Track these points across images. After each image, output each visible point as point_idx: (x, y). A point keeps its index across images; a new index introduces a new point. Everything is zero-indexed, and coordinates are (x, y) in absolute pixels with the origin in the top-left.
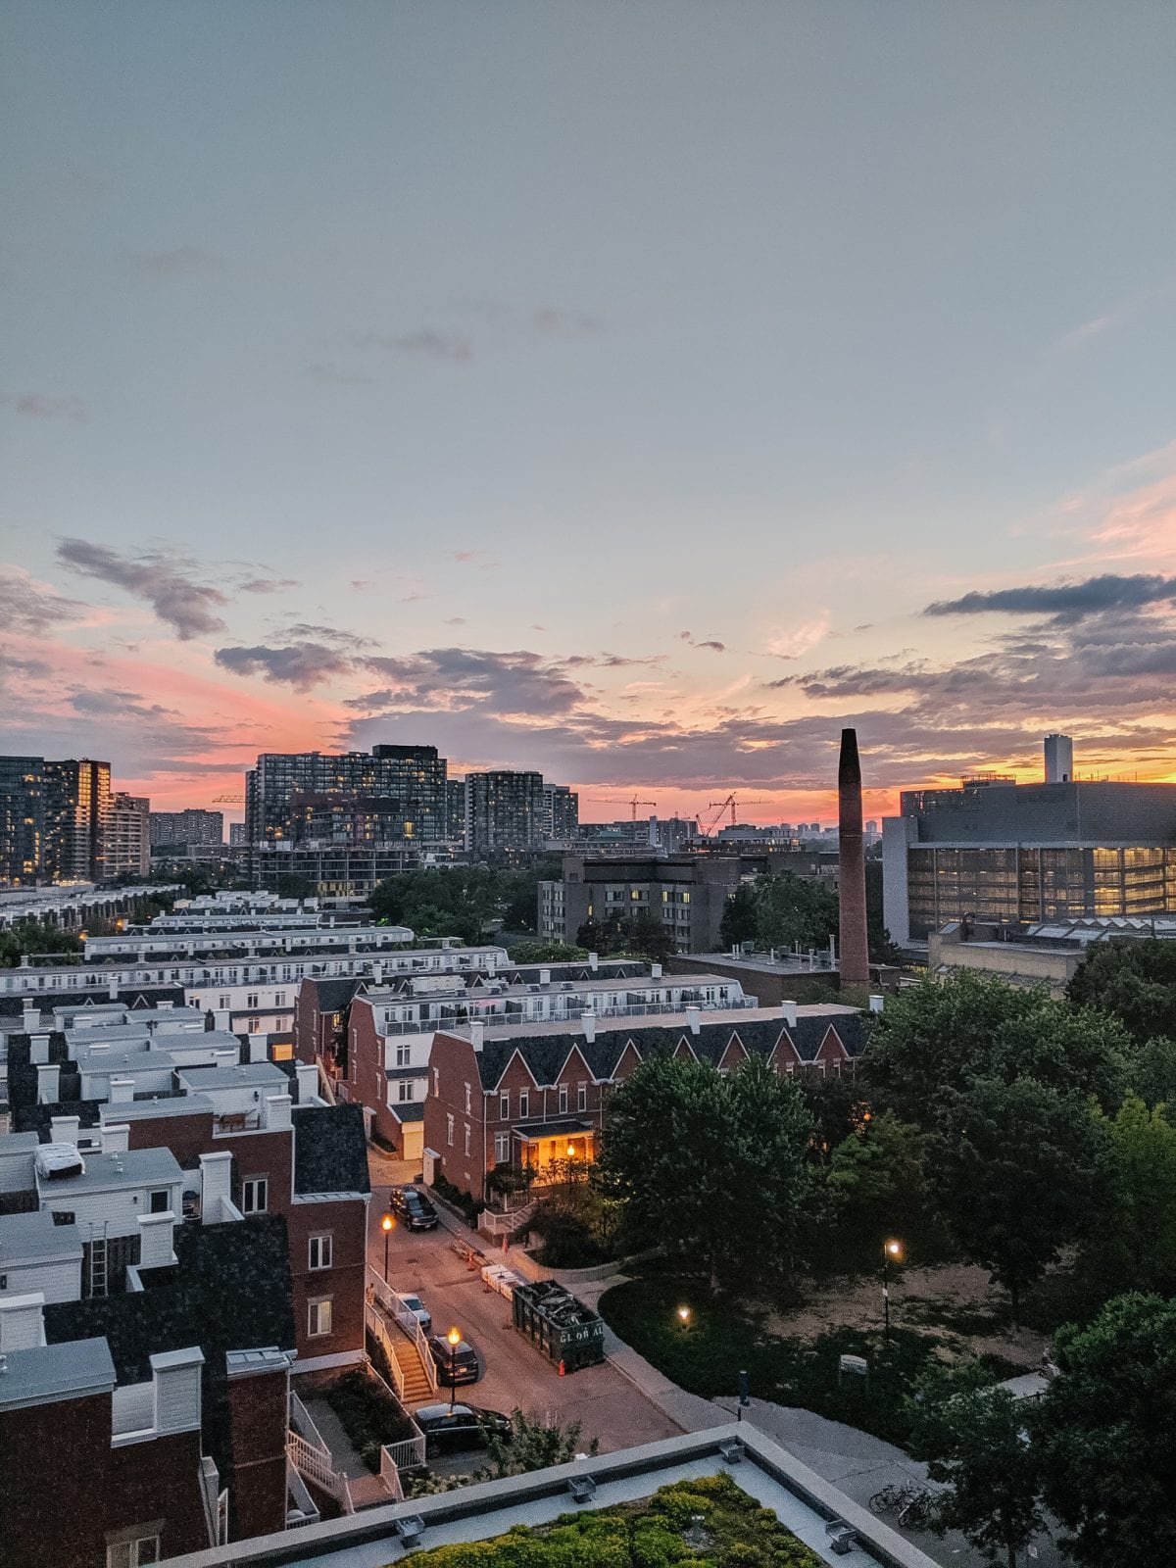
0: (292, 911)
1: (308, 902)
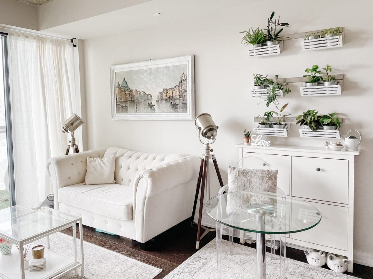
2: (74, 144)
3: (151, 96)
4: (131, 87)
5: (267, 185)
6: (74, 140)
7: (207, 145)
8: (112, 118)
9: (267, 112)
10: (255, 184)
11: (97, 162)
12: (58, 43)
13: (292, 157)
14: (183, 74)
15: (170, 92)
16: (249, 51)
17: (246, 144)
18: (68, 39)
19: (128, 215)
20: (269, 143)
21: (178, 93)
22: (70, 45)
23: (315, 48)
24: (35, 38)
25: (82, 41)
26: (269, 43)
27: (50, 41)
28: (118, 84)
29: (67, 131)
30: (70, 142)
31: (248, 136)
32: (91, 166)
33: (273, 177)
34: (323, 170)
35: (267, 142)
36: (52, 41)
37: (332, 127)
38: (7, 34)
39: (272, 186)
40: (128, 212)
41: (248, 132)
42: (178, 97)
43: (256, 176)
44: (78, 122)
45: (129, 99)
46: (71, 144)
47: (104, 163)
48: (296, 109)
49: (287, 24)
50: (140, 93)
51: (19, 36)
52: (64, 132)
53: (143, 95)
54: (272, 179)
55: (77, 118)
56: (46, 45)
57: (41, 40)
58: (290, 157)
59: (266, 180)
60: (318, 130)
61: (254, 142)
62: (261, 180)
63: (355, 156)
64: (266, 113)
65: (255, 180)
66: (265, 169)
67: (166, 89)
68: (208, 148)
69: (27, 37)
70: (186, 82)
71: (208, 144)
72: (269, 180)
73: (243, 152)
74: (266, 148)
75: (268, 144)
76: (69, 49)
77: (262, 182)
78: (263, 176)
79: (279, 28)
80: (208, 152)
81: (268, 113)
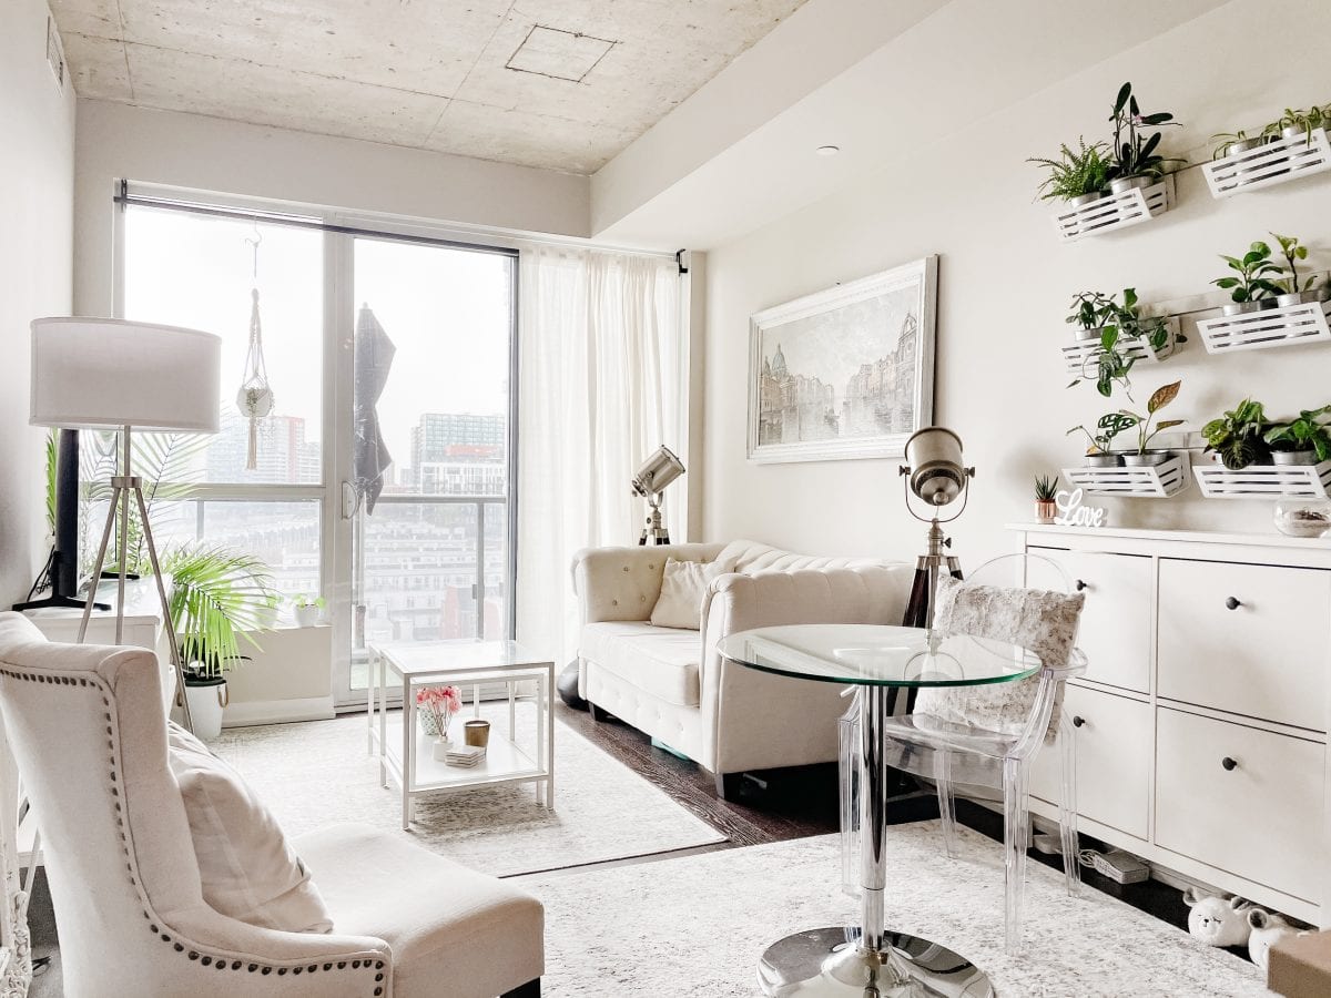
0: (445, 537)
1: (457, 531)
2: (657, 527)
3: (832, 391)
4: (793, 370)
5: (1033, 636)
6: (657, 515)
7: (931, 526)
8: (748, 458)
9: (1109, 416)
10: (999, 629)
11: (686, 573)
12: (638, 266)
13: (1160, 560)
14: (909, 315)
15: (875, 373)
16: (1061, 219)
17: (1040, 520)
18: (666, 254)
19: (687, 692)
21: (893, 375)
22: (668, 268)
23: (1254, 180)
24: (580, 258)
25: (703, 256)
26: (1116, 185)
27: (618, 262)
28: (766, 362)
29: (642, 492)
30: (649, 520)
31: (1047, 496)
32: (671, 581)
33: (1059, 612)
34: (1251, 607)
36: (622, 261)
37: (1300, 454)
38: (517, 251)
39: (1049, 640)
40: (687, 684)
42: (893, 387)
43: (1005, 608)
44: (668, 467)
45: (786, 404)
46: (649, 527)
47: (701, 574)
48: (1212, 400)
49: (1167, 117)
50: (810, 384)
51: (543, 253)
52: (634, 493)
53: (815, 387)
54: (1052, 620)
55: (665, 458)
56: (606, 273)
57: (594, 260)
59: (1034, 618)
60: (1251, 468)
62: (1018, 619)
64: (1104, 418)
65: (1001, 617)
66: (1041, 589)
67: (868, 367)
68: (935, 533)
69: (563, 256)
70: (912, 341)
71: (935, 522)
72: (1042, 620)
73: (1027, 546)
76: (666, 279)
77: (1019, 627)
78: (1027, 607)
79: (1148, 132)
80: (934, 547)
81: (1113, 418)
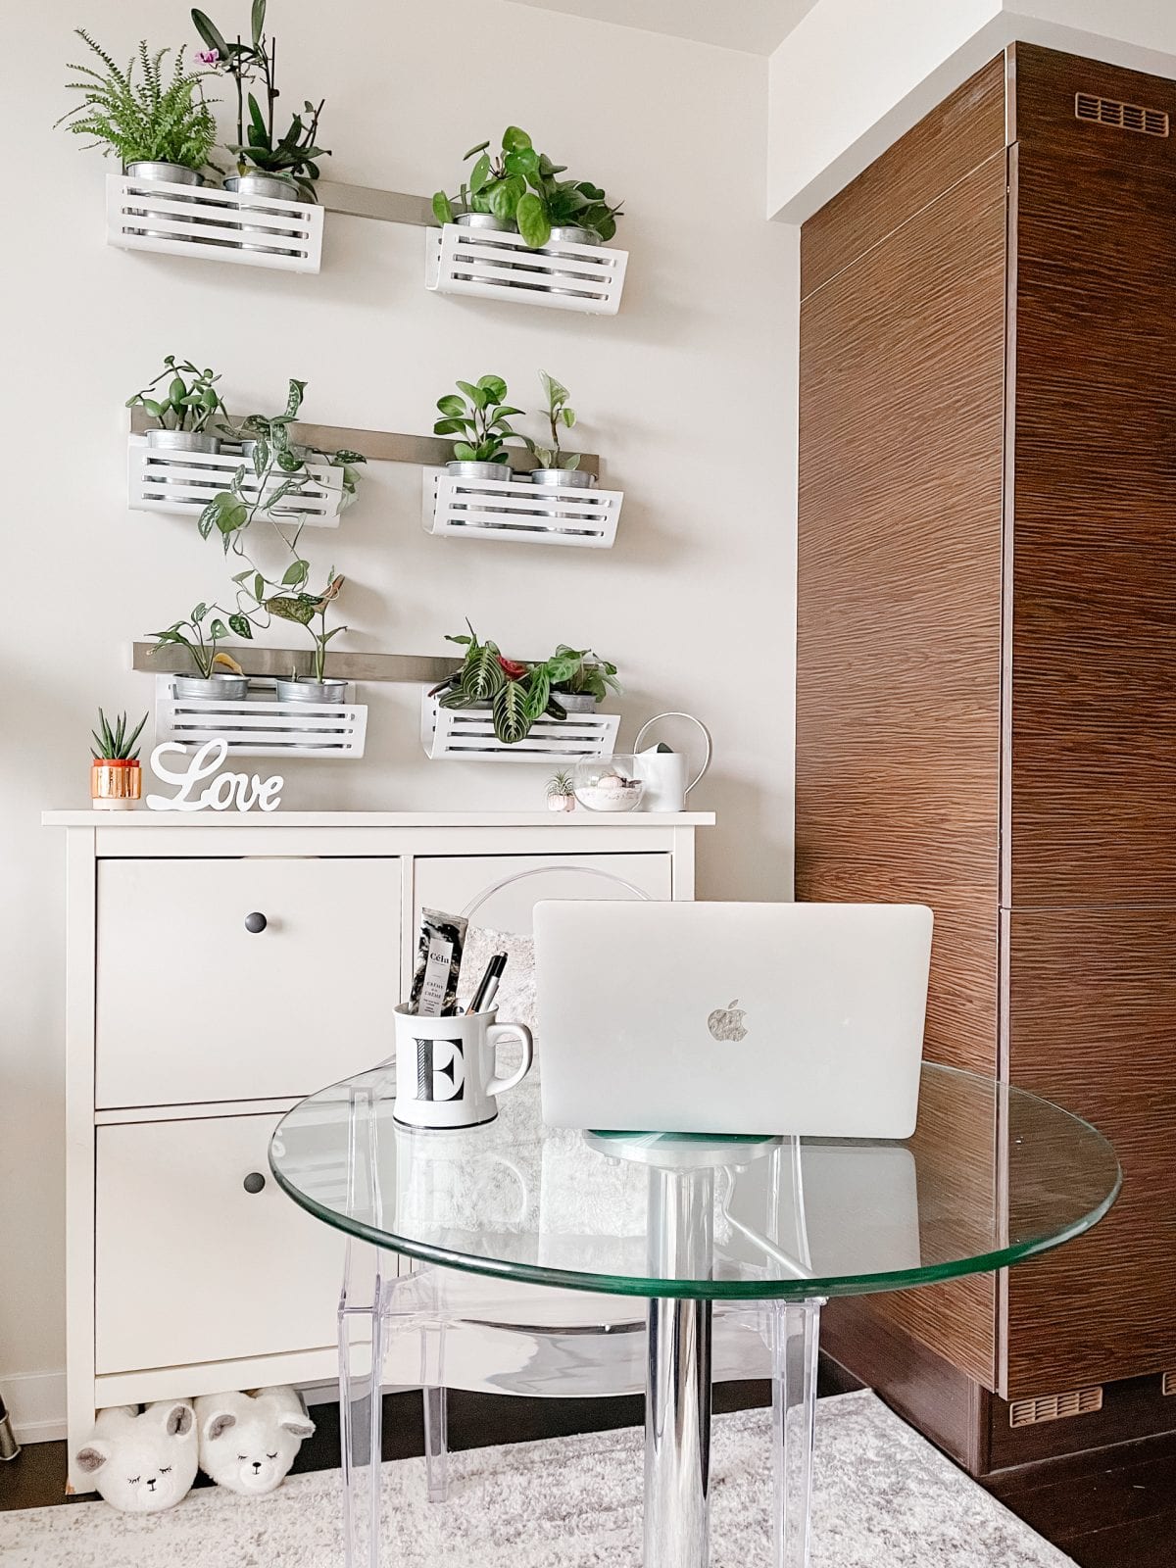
13: (418, 860)
17: (119, 802)
20: (277, 789)
31: (121, 753)
35: (262, 782)
41: (122, 726)
58: (406, 860)
61: (170, 791)
63: (698, 829)
73: (98, 858)
74: (256, 818)
75: (270, 800)
